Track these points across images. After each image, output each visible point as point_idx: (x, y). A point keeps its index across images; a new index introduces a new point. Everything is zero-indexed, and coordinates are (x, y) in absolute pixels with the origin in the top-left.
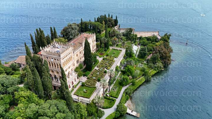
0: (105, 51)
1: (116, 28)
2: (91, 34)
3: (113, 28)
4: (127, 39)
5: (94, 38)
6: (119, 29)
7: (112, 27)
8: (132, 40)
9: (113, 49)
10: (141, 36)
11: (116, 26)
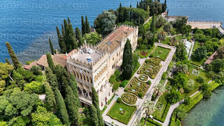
0: (149, 48)
1: (163, 15)
2: (132, 27)
3: (160, 16)
4: (177, 31)
5: (136, 34)
6: (167, 17)
7: (158, 14)
8: (184, 34)
9: (158, 46)
10: (196, 28)
11: (163, 12)
